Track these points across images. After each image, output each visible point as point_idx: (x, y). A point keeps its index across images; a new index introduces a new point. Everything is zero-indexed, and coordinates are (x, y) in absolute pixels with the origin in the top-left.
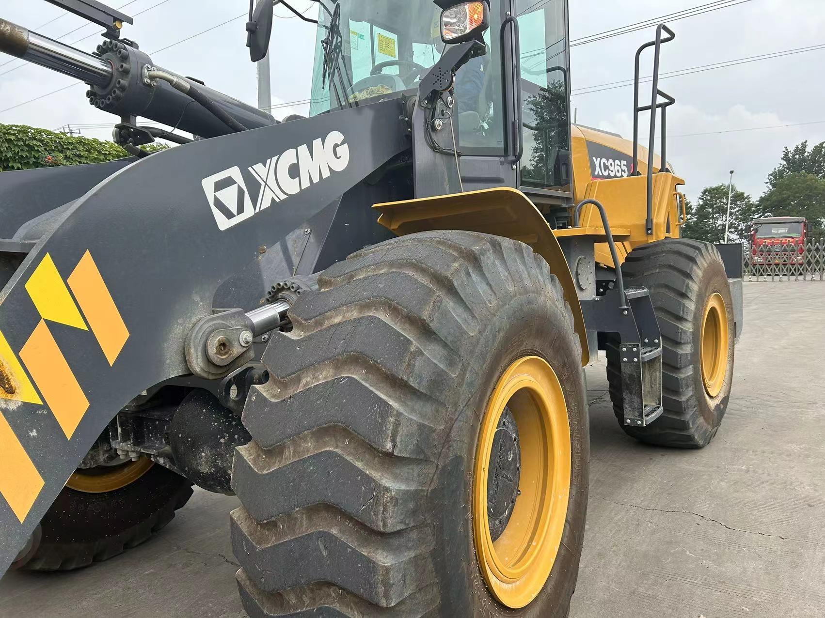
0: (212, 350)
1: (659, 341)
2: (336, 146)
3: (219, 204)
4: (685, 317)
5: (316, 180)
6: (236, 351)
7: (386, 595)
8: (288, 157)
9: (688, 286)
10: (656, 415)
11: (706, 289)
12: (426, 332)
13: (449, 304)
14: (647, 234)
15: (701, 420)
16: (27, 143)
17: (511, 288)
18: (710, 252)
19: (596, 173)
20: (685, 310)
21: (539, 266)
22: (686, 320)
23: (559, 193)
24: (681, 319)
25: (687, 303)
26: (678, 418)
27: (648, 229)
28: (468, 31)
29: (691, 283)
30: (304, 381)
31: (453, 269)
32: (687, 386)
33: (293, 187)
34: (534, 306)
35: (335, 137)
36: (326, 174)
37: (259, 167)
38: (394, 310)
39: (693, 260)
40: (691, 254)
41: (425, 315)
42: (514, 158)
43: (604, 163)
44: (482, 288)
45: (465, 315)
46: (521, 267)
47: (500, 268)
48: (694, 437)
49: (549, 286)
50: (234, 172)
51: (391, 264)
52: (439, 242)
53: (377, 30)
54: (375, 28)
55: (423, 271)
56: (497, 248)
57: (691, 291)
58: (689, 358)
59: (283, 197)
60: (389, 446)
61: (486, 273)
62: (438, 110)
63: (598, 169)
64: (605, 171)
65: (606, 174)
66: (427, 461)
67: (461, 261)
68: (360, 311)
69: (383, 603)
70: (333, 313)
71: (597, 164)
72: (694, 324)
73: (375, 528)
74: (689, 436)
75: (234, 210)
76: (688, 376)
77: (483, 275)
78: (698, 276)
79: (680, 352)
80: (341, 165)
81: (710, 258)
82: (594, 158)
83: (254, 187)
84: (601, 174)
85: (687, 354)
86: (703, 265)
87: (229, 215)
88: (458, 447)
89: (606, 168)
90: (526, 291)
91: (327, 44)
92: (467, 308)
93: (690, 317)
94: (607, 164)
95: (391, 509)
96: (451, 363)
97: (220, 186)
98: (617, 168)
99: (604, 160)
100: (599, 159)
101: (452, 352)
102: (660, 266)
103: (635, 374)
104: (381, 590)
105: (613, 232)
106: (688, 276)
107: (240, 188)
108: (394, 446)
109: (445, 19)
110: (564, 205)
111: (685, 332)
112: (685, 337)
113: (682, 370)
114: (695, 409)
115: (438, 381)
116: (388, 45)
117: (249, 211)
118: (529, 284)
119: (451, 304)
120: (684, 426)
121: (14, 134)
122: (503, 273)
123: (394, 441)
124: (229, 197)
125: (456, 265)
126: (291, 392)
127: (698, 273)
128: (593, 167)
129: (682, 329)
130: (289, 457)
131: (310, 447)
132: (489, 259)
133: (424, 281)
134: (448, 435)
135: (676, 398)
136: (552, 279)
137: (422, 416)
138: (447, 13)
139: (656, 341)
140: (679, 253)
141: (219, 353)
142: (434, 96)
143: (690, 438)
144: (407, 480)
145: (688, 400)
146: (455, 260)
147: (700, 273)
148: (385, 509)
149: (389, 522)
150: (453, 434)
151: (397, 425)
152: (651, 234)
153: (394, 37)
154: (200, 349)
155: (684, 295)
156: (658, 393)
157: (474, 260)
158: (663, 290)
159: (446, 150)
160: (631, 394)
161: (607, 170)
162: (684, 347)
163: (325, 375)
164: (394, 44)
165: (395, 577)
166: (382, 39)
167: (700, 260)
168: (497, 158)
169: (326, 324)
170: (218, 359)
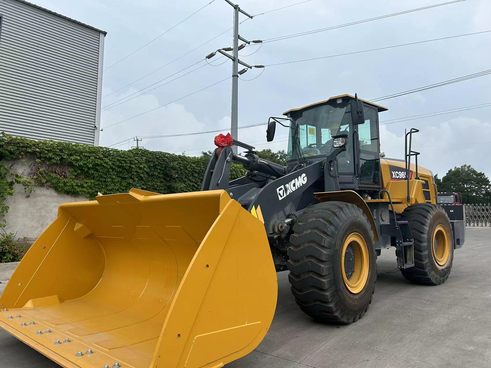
0: (279, 228)
1: (412, 240)
2: (304, 177)
3: (279, 194)
4: (424, 232)
5: (299, 187)
6: (284, 228)
7: (323, 272)
8: (293, 181)
9: (425, 221)
10: (410, 266)
11: (434, 223)
12: (331, 223)
13: (335, 218)
14: (408, 201)
15: (433, 272)
16: (163, 158)
17: (350, 215)
18: (437, 209)
19: (393, 177)
20: (424, 229)
21: (359, 210)
22: (424, 233)
23: (376, 186)
24: (422, 233)
25: (425, 227)
26: (423, 270)
27: (408, 200)
28: (341, 145)
29: (427, 220)
30: (304, 233)
31: (336, 210)
32: (426, 258)
33: (294, 189)
34: (357, 220)
35: (304, 175)
36: (301, 185)
37: (287, 185)
38: (323, 219)
39: (428, 212)
40: (428, 209)
41: (330, 219)
42: (357, 176)
43: (397, 173)
44: (343, 215)
45: (339, 220)
46: (354, 211)
47: (348, 210)
48: (431, 279)
49: (362, 216)
50: (282, 187)
51: (322, 209)
52: (333, 204)
53: (309, 126)
54: (308, 126)
55: (330, 211)
56: (347, 206)
57: (427, 223)
58: (426, 248)
59: (292, 192)
60: (323, 244)
61: (344, 212)
62: (332, 165)
63: (394, 176)
64: (397, 176)
65: (398, 177)
66: (330, 248)
67: (338, 209)
68: (316, 219)
69: (322, 274)
70: (309, 219)
71: (394, 174)
72: (428, 235)
73: (320, 259)
74: (429, 278)
75: (282, 195)
76: (426, 254)
77: (343, 212)
78: (430, 217)
79: (422, 245)
80: (305, 182)
81: (437, 210)
82: (392, 172)
83: (286, 189)
84: (395, 177)
85: (425, 246)
86: (433, 213)
87: (281, 197)
88: (337, 247)
89: (398, 175)
90: (354, 217)
91: (294, 137)
92: (339, 219)
93: (426, 232)
94: (398, 173)
95: (324, 256)
96: (336, 230)
97: (280, 190)
98: (402, 175)
99: (397, 172)
100: (394, 172)
101: (336, 228)
102: (415, 213)
103: (401, 250)
104: (322, 271)
105: (392, 201)
106: (426, 217)
107: (283, 190)
108: (324, 244)
109: (334, 142)
110: (378, 190)
111: (424, 238)
112: (424, 240)
113: (423, 252)
114: (430, 267)
115: (333, 233)
116: (312, 131)
117: (285, 196)
118: (355, 215)
119: (336, 218)
120: (426, 274)
121: (158, 155)
122: (348, 212)
123: (324, 243)
124: (281, 192)
125: (337, 209)
126: (301, 235)
127: (430, 216)
128: (392, 175)
129: (422, 236)
130: (302, 247)
131: (307, 245)
132: (345, 208)
133: (330, 213)
134: (335, 244)
135: (421, 263)
136: (363, 214)
137: (330, 240)
138: (335, 140)
139: (411, 240)
140: (424, 209)
141: (280, 228)
142: (330, 162)
143: (429, 279)
144: (327, 252)
145: (426, 264)
146: (336, 209)
147: (431, 217)
148: (323, 256)
149: (323, 258)
150: (336, 244)
151: (325, 240)
152: (410, 202)
153: (315, 128)
154: (277, 227)
155: (423, 224)
156: (412, 259)
157: (341, 209)
158: (416, 222)
159: (334, 176)
160: (400, 257)
161: (398, 176)
162: (424, 243)
163: (309, 231)
164: (314, 130)
165: (324, 270)
166: (310, 129)
167: (431, 211)
168: (352, 176)
169: (308, 221)
170: (280, 230)
